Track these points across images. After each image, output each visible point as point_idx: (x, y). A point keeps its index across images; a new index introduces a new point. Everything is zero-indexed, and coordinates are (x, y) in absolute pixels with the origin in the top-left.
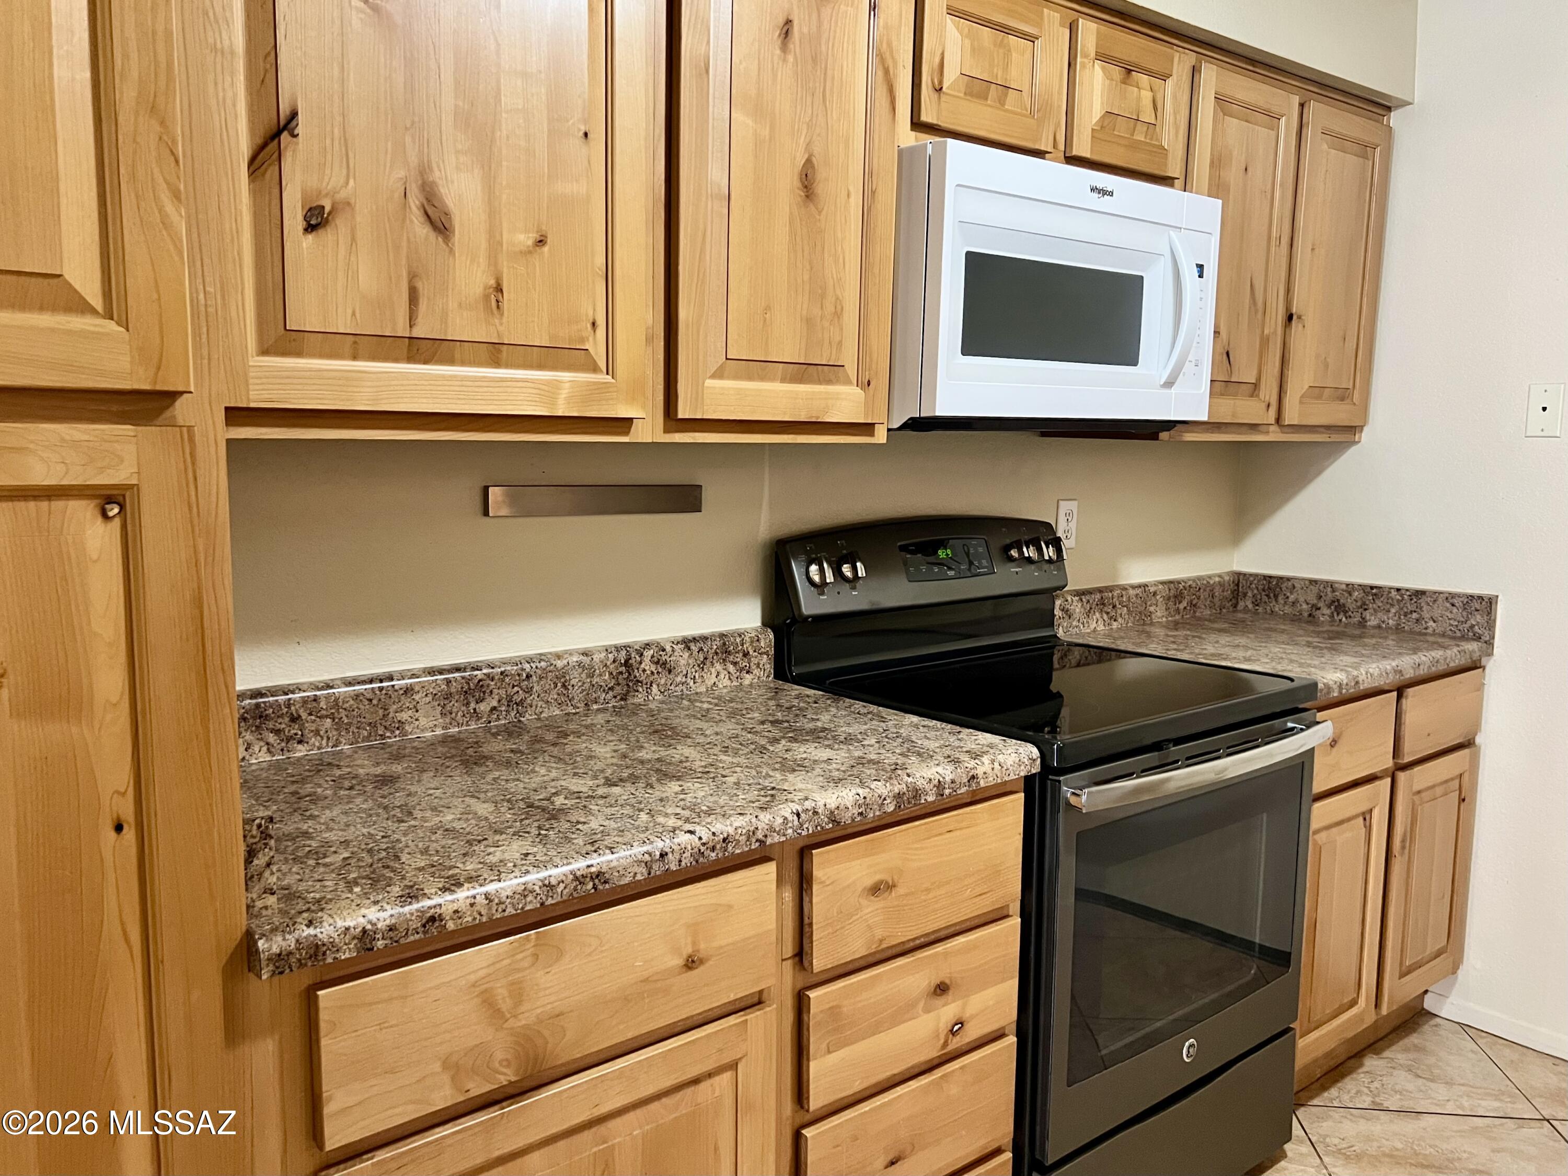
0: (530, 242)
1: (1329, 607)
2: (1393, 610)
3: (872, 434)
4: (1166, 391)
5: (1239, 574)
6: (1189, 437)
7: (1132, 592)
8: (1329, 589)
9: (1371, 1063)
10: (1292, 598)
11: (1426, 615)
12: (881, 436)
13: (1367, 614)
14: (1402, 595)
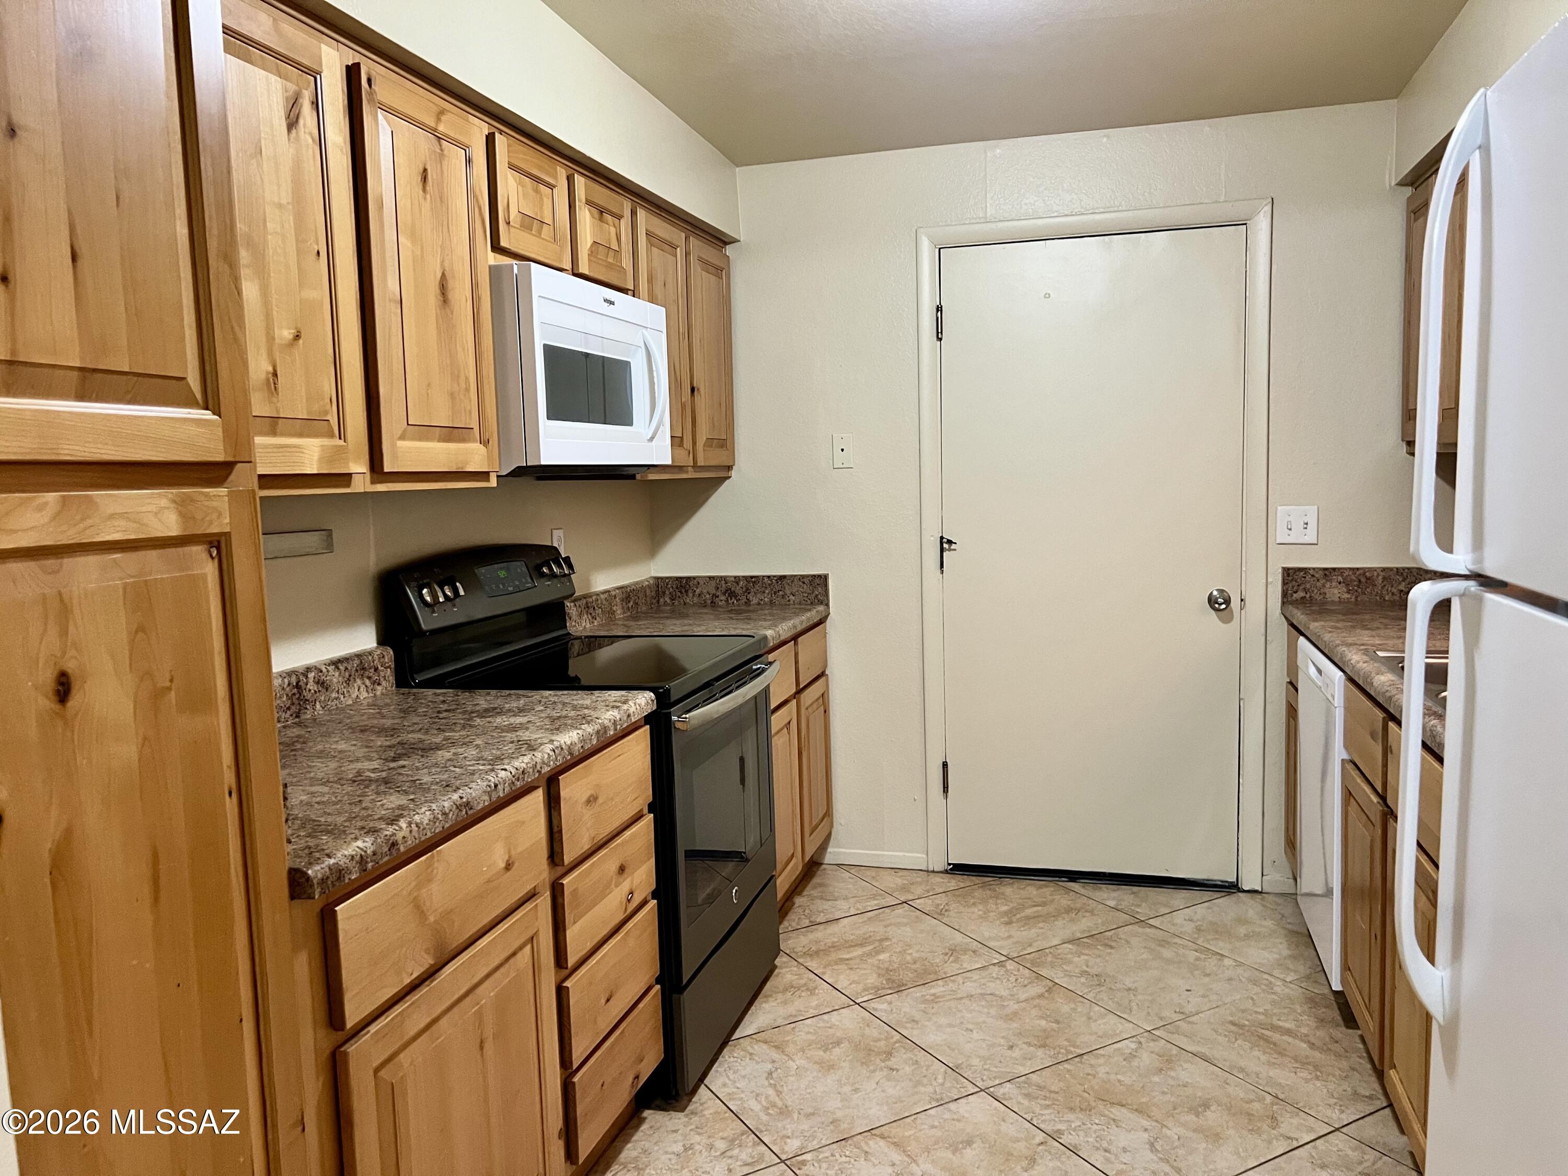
0: (291, 337)
1: (725, 595)
2: (767, 592)
3: (488, 480)
4: (650, 444)
5: (657, 578)
6: (652, 477)
7: (602, 596)
8: (723, 582)
9: (798, 901)
10: (698, 591)
11: (788, 592)
12: (493, 482)
13: (750, 596)
14: (771, 580)
